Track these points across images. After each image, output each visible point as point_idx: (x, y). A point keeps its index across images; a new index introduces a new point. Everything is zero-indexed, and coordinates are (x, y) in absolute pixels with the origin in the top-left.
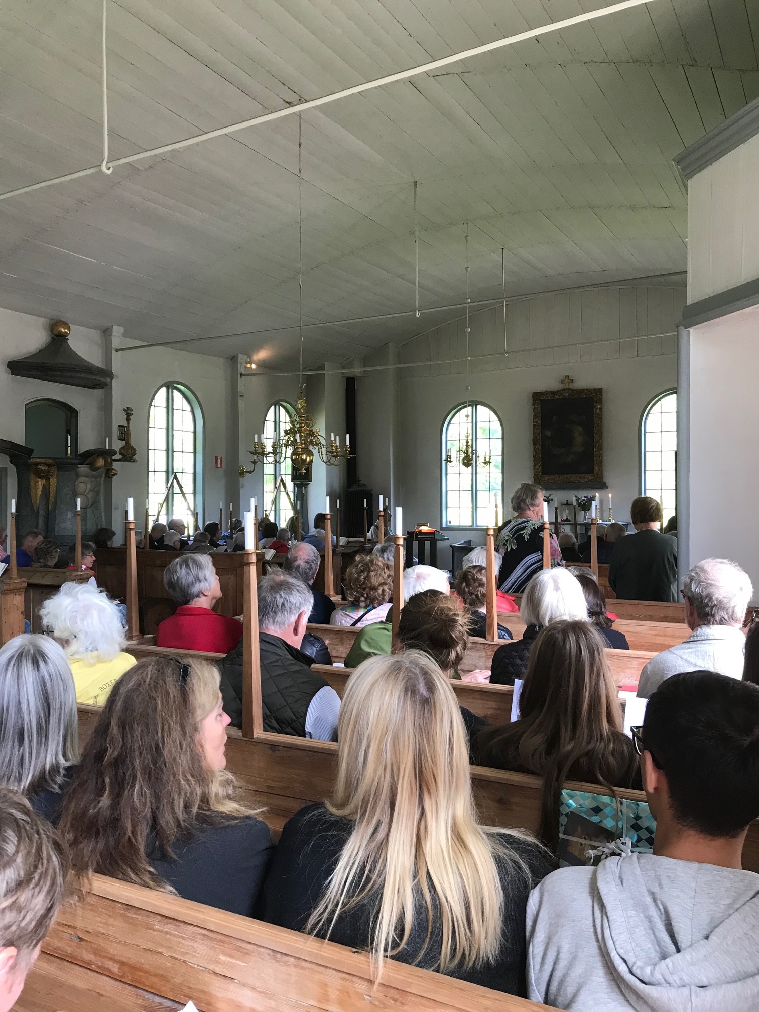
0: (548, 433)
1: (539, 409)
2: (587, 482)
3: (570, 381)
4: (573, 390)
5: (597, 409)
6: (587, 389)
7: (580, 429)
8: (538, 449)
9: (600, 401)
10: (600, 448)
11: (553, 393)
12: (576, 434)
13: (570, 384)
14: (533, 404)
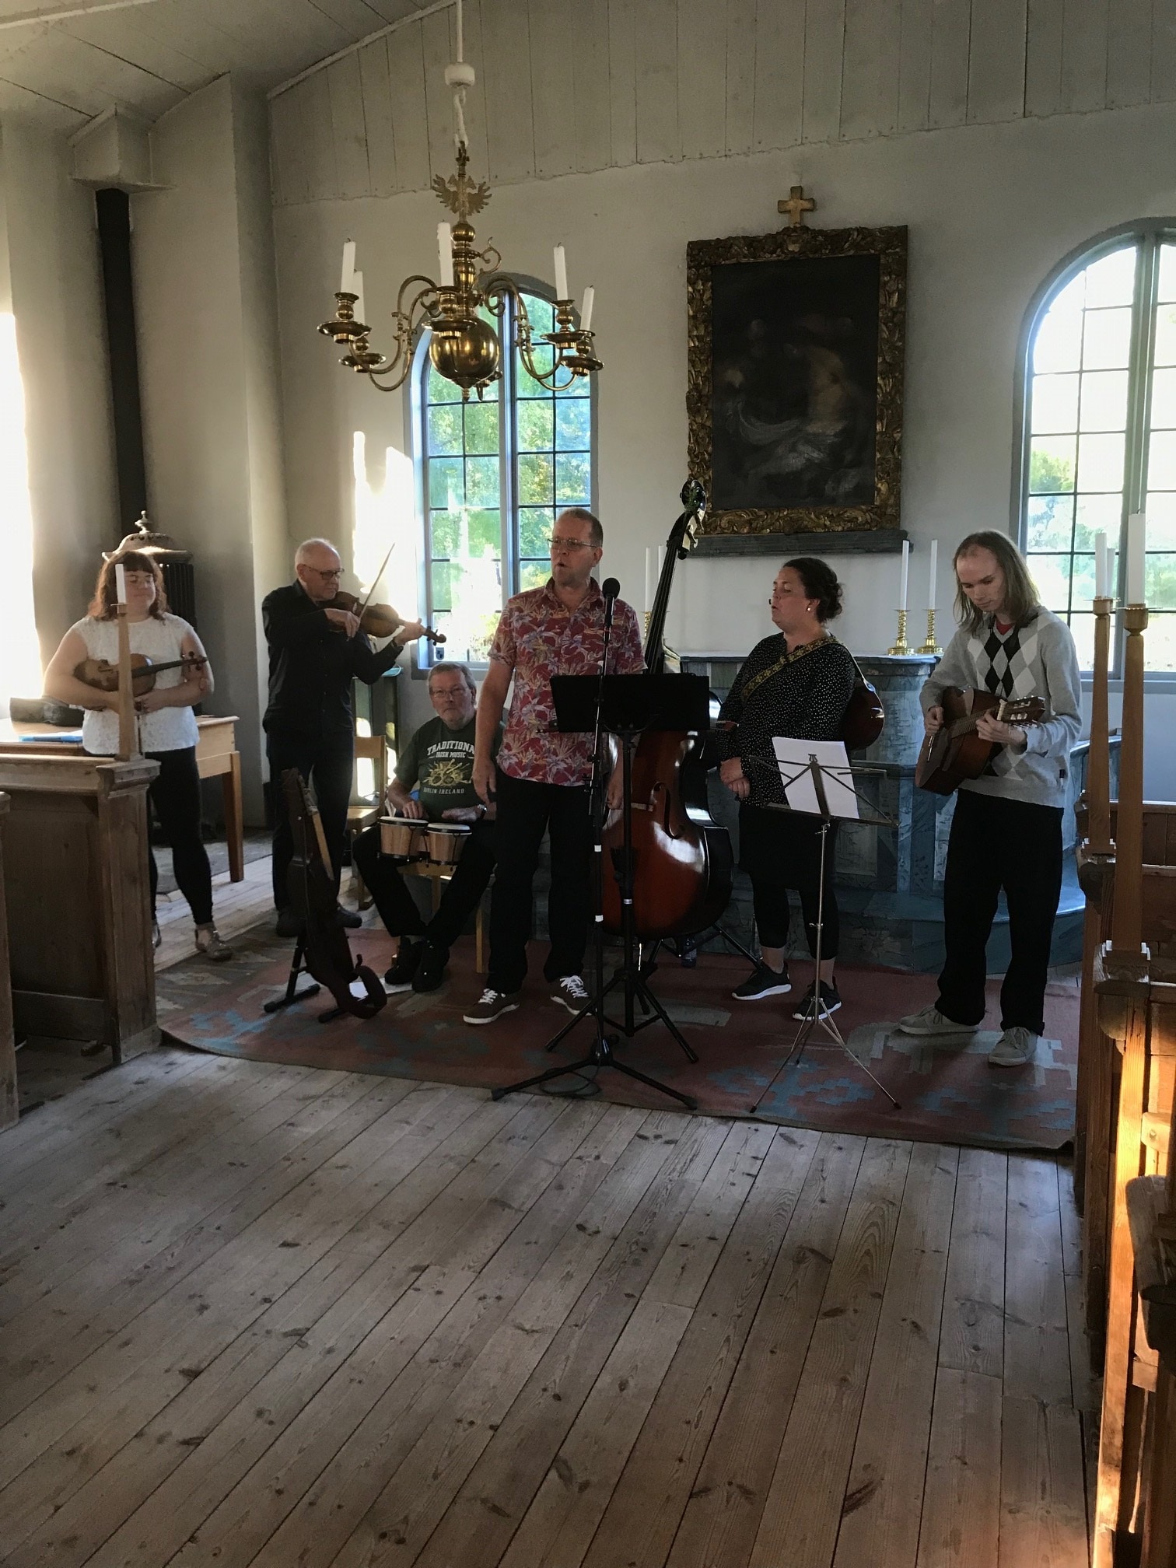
0: (736, 377)
1: (707, 295)
2: (850, 530)
3: (807, 205)
4: (816, 233)
5: (891, 294)
6: (860, 230)
7: (835, 361)
8: (703, 426)
9: (902, 269)
10: (897, 421)
11: (752, 243)
12: (822, 379)
13: (808, 215)
14: (691, 282)
